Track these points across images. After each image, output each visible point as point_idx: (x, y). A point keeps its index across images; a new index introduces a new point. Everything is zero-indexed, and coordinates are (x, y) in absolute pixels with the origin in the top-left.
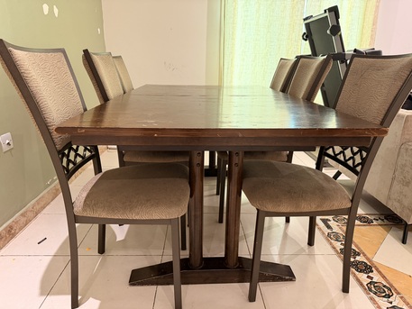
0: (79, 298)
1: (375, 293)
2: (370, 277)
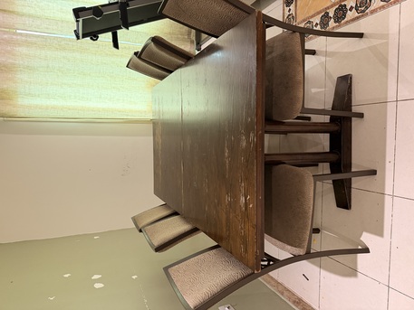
0: (360, 247)
1: (367, 8)
2: (351, 9)
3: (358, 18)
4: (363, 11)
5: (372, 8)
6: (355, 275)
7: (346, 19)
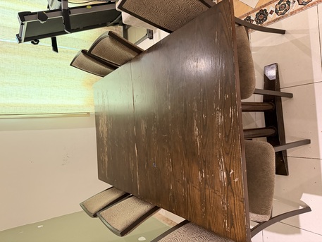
1: (286, 11)
2: (271, 12)
3: (278, 19)
4: (284, 13)
5: (291, 10)
6: (299, 232)
7: (267, 21)
